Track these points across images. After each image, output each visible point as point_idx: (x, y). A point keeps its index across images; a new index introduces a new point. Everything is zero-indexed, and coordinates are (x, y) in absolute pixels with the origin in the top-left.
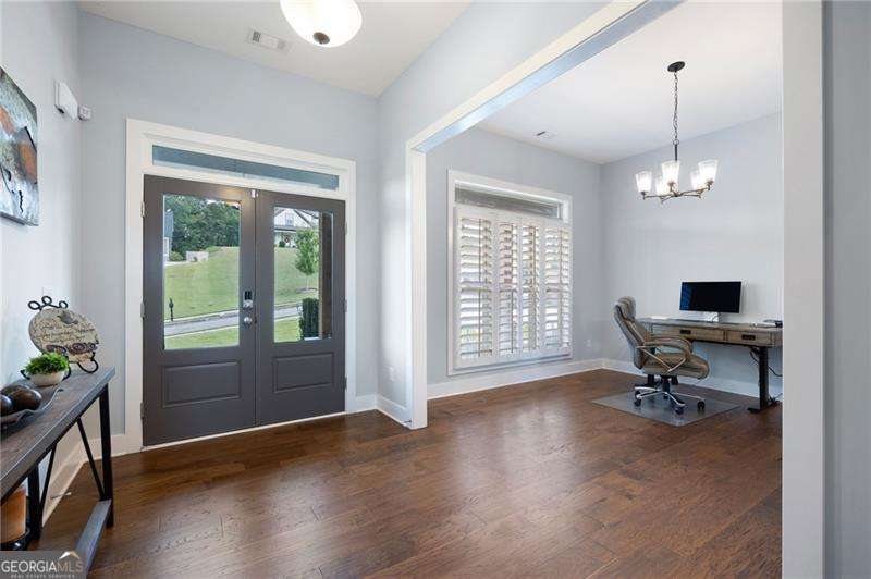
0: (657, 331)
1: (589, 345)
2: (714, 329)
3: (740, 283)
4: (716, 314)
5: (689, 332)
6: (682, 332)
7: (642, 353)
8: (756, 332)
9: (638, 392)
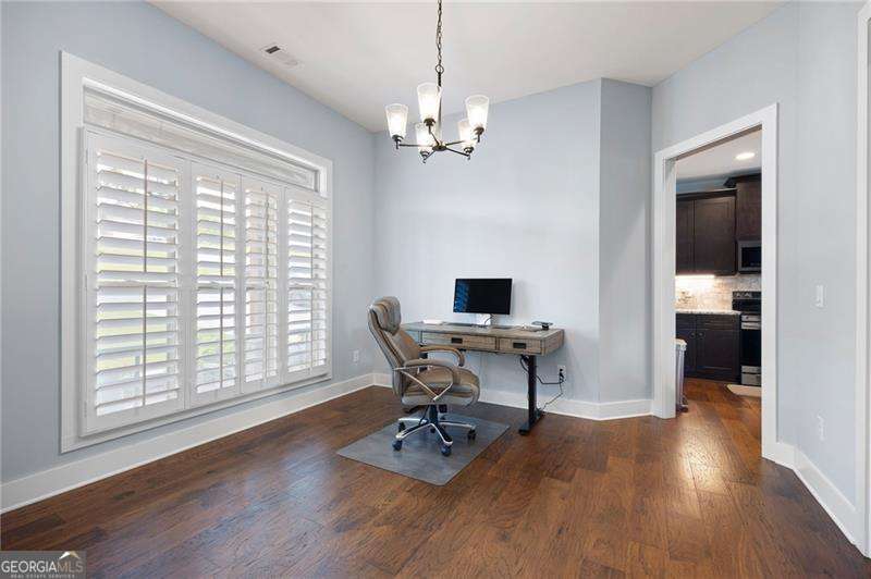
0: (427, 340)
1: (356, 359)
2: (485, 336)
3: (510, 280)
4: (488, 316)
5: (460, 341)
6: (454, 340)
7: (402, 377)
8: (525, 338)
9: (402, 427)
